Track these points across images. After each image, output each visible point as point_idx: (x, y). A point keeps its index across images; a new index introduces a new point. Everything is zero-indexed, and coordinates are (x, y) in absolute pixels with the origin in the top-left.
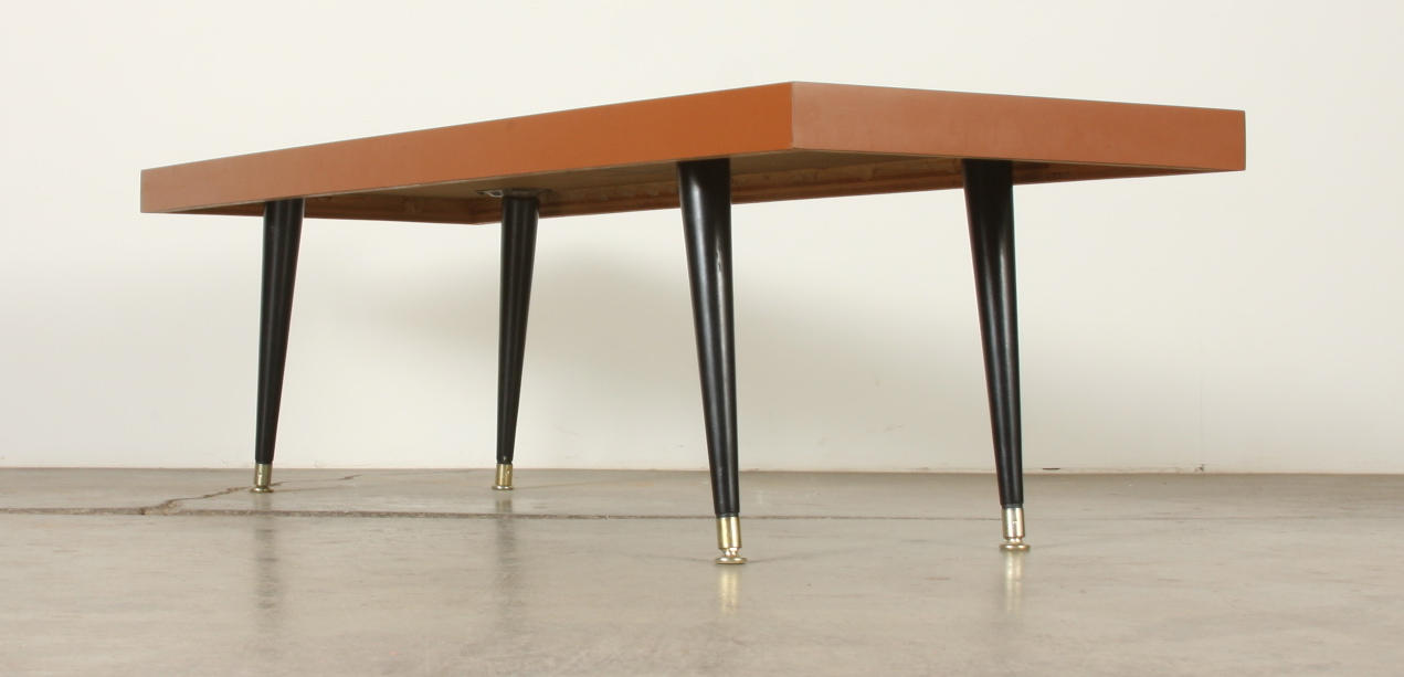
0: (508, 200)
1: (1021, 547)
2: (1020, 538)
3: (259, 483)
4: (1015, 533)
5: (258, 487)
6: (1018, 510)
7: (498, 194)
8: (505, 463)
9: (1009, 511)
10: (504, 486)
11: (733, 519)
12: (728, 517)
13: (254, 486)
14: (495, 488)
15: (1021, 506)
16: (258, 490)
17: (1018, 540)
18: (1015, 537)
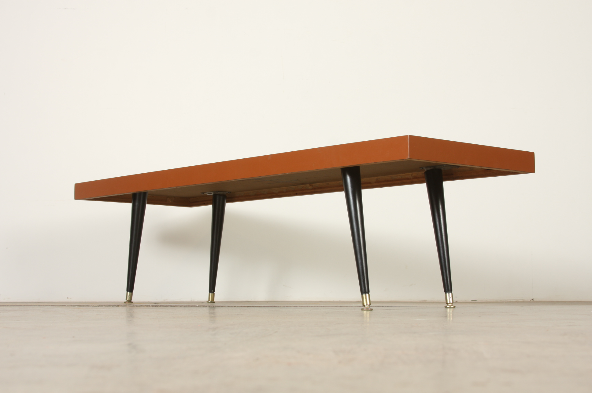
0: (215, 196)
1: (452, 306)
2: (452, 303)
3: (128, 300)
4: (450, 301)
5: (127, 301)
6: (450, 294)
7: (211, 194)
8: (212, 293)
9: (447, 294)
10: (211, 301)
11: (367, 295)
12: (365, 294)
13: (126, 300)
14: (208, 302)
15: (451, 292)
16: (127, 302)
17: (451, 304)
18: (450, 303)
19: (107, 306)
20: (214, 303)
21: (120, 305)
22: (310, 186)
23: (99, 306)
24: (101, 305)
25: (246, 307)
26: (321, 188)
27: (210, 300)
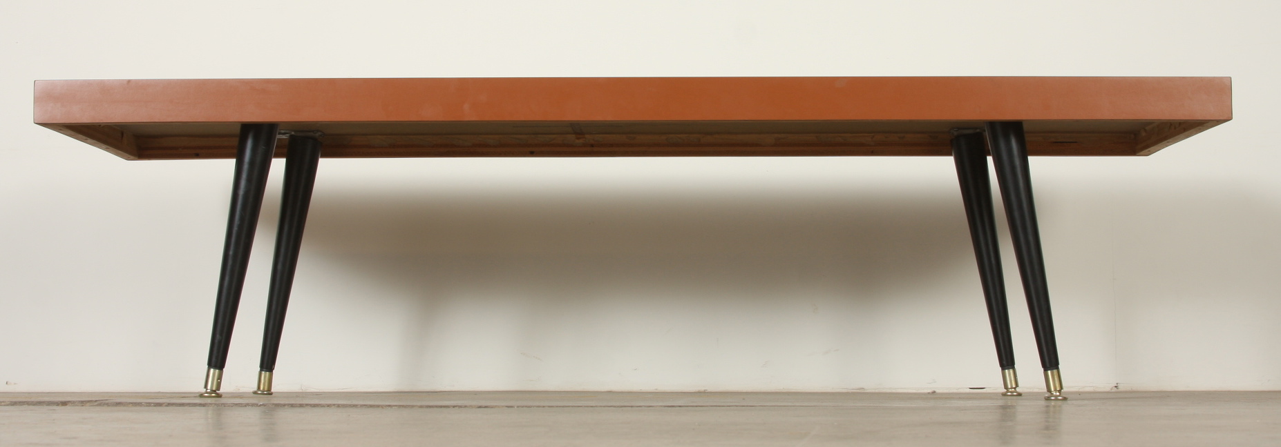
6: (1011, 371)
14: (255, 393)
18: (1012, 388)
19: (34, 405)
20: (271, 394)
21: (69, 402)
22: (578, 139)
23: (14, 404)
24: (20, 402)
25: (382, 407)
26: (612, 145)
27: (262, 388)
